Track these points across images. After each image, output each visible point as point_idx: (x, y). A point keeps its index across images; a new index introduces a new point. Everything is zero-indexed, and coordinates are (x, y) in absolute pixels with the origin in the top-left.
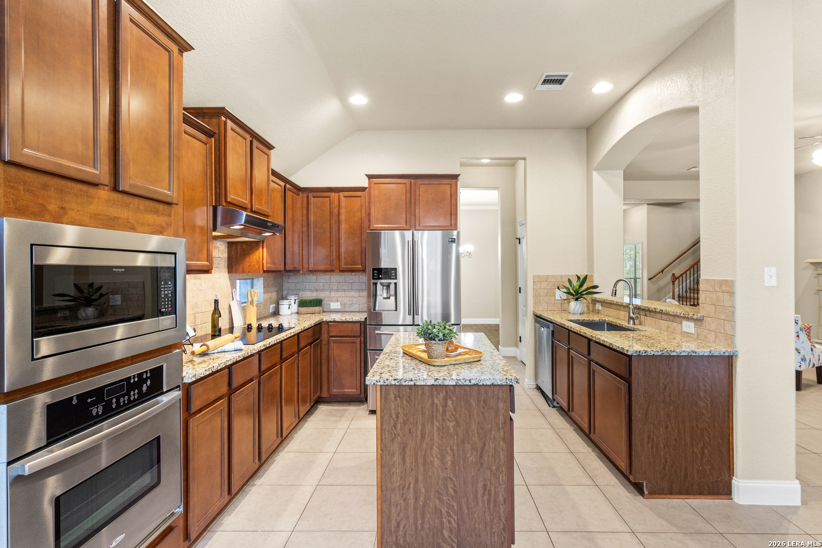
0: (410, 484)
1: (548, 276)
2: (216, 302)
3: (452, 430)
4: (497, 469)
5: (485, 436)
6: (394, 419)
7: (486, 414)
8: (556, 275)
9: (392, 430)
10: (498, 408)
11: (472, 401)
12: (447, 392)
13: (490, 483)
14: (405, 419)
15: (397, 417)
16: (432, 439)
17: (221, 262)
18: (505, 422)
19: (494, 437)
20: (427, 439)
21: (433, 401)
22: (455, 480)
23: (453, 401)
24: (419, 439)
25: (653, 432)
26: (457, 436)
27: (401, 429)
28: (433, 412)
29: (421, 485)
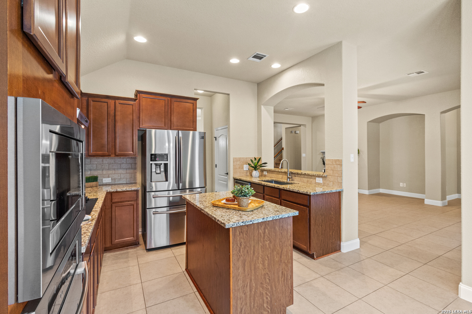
0: (247, 283)
1: (240, 158)
3: (268, 246)
4: (288, 261)
5: (282, 246)
6: (239, 247)
7: (283, 233)
8: (244, 158)
9: (238, 254)
10: (288, 229)
11: (277, 227)
12: (265, 225)
13: (285, 270)
14: (245, 245)
15: (241, 245)
16: (259, 254)
18: (291, 236)
19: (286, 245)
20: (256, 254)
21: (259, 231)
22: (269, 273)
23: (268, 229)
24: (252, 255)
25: (318, 229)
26: (270, 248)
27: (243, 251)
28: (259, 238)
29: (253, 282)
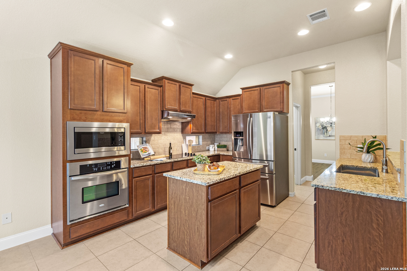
0: (176, 218)
2: (170, 144)
3: (188, 200)
4: (202, 222)
5: (198, 206)
7: (198, 197)
8: (358, 136)
10: (202, 195)
11: (194, 190)
12: (186, 184)
16: (182, 202)
17: (178, 130)
18: (204, 203)
19: (201, 208)
20: (181, 202)
21: (182, 187)
22: (189, 221)
23: (188, 188)
24: (179, 201)
25: (332, 241)
26: (189, 203)
27: (174, 195)
28: (182, 191)
29: (179, 220)
